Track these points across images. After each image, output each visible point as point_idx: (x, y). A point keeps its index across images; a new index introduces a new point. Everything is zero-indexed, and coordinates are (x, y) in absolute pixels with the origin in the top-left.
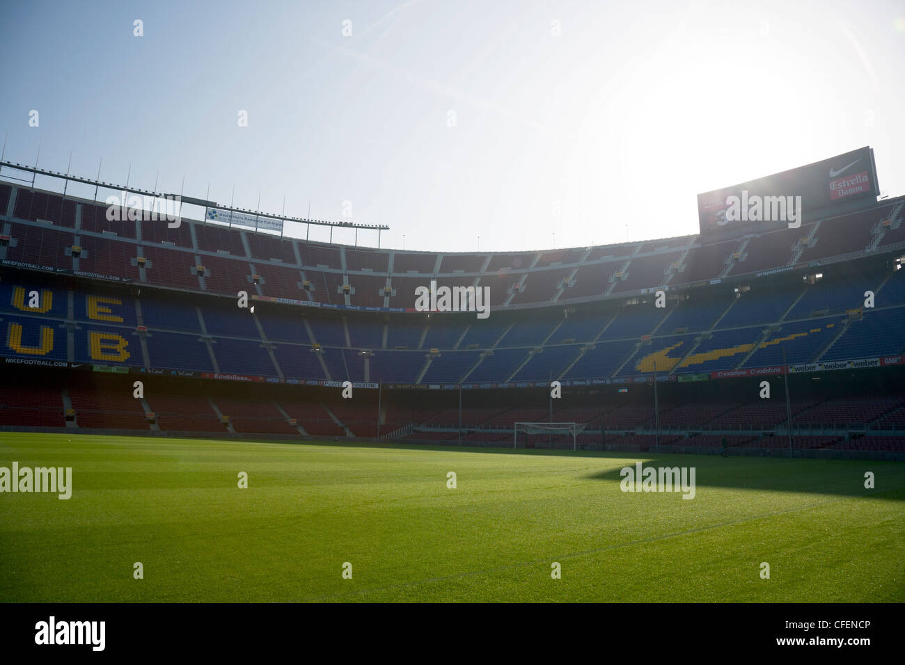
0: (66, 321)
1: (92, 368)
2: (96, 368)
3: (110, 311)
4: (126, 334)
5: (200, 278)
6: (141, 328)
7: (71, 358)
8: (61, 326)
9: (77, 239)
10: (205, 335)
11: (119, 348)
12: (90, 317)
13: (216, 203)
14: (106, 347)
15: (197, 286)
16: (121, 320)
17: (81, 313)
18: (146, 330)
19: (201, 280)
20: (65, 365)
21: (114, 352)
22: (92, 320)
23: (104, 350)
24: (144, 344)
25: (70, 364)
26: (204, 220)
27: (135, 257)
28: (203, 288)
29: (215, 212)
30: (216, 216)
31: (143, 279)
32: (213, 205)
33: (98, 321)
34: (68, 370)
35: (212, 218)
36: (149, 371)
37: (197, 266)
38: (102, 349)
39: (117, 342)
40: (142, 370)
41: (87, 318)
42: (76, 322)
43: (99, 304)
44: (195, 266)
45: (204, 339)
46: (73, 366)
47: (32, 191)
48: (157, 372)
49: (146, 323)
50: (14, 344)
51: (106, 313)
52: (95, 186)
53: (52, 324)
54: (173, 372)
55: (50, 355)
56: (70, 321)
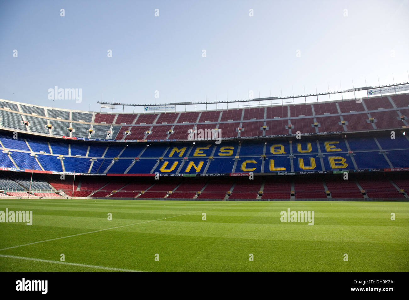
0: (318, 154)
1: (333, 172)
2: (335, 172)
3: (335, 147)
4: (344, 156)
5: (372, 124)
6: (350, 152)
7: (324, 169)
8: (317, 156)
9: (315, 120)
10: (381, 151)
11: (342, 162)
12: (328, 151)
13: (371, 87)
14: (336, 162)
15: (372, 128)
16: (340, 150)
17: (323, 150)
18: (353, 153)
19: (373, 125)
20: (322, 172)
21: (341, 164)
22: (329, 152)
23: (336, 164)
24: (353, 159)
25: (324, 172)
26: (367, 97)
27: (340, 121)
28: (375, 128)
29: (371, 91)
30: (373, 93)
31: (346, 130)
32: (370, 88)
33: (331, 152)
34: (324, 174)
35: (371, 94)
36: (358, 171)
37: (369, 118)
38: (335, 164)
39: (341, 160)
40: (355, 171)
41: (326, 152)
42: (322, 154)
43: (330, 145)
44: (369, 119)
45: (382, 152)
46: (325, 172)
47: (294, 106)
48: (362, 171)
49: (352, 149)
50: (302, 166)
51: (334, 148)
52: (317, 96)
53: (314, 156)
54: (370, 170)
55: (315, 169)
56: (320, 154)
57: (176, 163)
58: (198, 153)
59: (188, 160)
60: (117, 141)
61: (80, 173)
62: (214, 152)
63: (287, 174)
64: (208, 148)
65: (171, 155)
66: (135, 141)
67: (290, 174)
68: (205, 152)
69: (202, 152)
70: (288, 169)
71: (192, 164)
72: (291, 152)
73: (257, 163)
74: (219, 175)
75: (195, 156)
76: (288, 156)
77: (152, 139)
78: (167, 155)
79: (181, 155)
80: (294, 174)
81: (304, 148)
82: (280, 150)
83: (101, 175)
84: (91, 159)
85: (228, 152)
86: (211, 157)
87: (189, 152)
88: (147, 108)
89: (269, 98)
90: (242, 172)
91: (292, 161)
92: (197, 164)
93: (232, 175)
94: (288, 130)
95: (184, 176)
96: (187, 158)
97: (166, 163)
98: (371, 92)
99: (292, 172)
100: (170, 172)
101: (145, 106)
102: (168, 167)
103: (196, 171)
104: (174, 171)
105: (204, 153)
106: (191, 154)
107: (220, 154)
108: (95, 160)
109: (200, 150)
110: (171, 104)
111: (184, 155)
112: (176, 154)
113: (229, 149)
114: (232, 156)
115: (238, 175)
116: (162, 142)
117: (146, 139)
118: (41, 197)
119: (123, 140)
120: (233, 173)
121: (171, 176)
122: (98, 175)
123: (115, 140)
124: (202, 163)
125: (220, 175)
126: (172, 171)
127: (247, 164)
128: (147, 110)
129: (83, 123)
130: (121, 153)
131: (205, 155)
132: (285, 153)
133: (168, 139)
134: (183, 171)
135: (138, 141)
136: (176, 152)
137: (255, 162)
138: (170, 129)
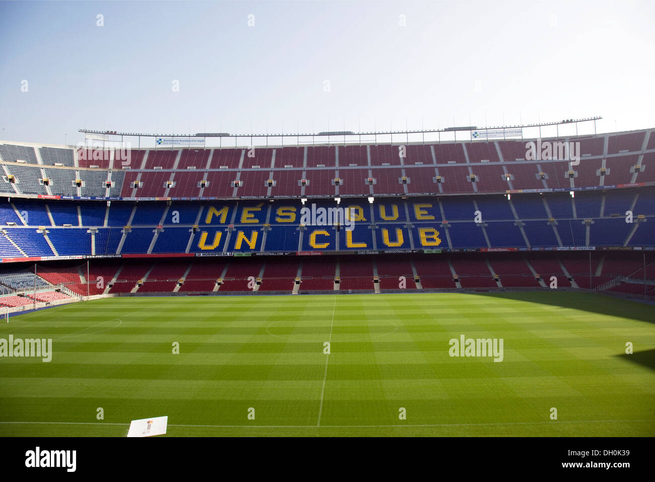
0: (406, 223)
1: (423, 251)
2: (426, 251)
3: (427, 213)
4: (437, 227)
5: (473, 183)
6: (445, 222)
7: (413, 247)
8: (405, 227)
9: (403, 171)
10: (481, 221)
11: (435, 237)
12: (418, 219)
13: (476, 127)
14: (428, 237)
16: (433, 218)
17: (413, 218)
18: (447, 223)
19: (474, 185)
20: (410, 251)
21: (433, 240)
22: (419, 221)
23: (428, 240)
24: (447, 232)
25: (413, 251)
26: (470, 140)
27: (435, 176)
28: (475, 191)
29: (476, 133)
30: (478, 135)
31: (441, 191)
32: (474, 128)
33: (422, 220)
34: (412, 254)
35: (475, 137)
36: (452, 251)
37: (470, 175)
38: (427, 239)
39: (433, 233)
40: (448, 250)
41: (416, 220)
42: (411, 223)
43: (421, 209)
45: (480, 224)
47: (376, 146)
48: (456, 251)
49: (448, 218)
50: (386, 241)
51: (425, 215)
52: (406, 134)
53: (401, 226)
54: (465, 250)
55: (403, 246)
56: (408, 223)
57: (219, 235)
58: (247, 217)
59: (235, 230)
60: (125, 199)
61: (82, 256)
62: (269, 215)
63: (369, 252)
64: (260, 209)
65: (209, 220)
66: (152, 199)
67: (373, 253)
68: (257, 215)
69: (253, 216)
70: (370, 246)
71: (241, 236)
72: (372, 218)
73: (329, 235)
74: (282, 254)
75: (244, 222)
76: (369, 225)
77: (177, 196)
78: (202, 222)
79: (223, 220)
80: (377, 253)
81: (389, 213)
82: (358, 215)
83: (114, 256)
84: (89, 229)
85: (288, 217)
86: (267, 225)
87: (234, 216)
88: (160, 140)
89: (342, 132)
90: (312, 248)
91: (374, 233)
92: (249, 236)
93: (299, 255)
94: (368, 186)
95: (235, 256)
96: (232, 226)
97: (205, 235)
98: (476, 135)
99: (375, 251)
100: (214, 249)
101: (156, 136)
102: (209, 241)
103: (251, 248)
104: (220, 248)
105: (255, 217)
106: (238, 220)
107: (279, 220)
108: (95, 230)
109: (249, 212)
110: (198, 135)
111: (228, 221)
112: (216, 219)
113: (289, 211)
114: (294, 223)
115: (307, 254)
116: (193, 201)
117: (169, 196)
118: (48, 303)
119: (133, 198)
120: (300, 251)
121: (217, 255)
122: (108, 256)
123: (121, 198)
124: (255, 234)
125: (284, 253)
126: (216, 247)
127: (317, 236)
128: (160, 143)
129: (61, 168)
130: (132, 217)
131: (257, 221)
132: (364, 219)
133: (201, 196)
134: (231, 248)
135: (157, 199)
136: (214, 215)
137: (327, 234)
138: (201, 179)
